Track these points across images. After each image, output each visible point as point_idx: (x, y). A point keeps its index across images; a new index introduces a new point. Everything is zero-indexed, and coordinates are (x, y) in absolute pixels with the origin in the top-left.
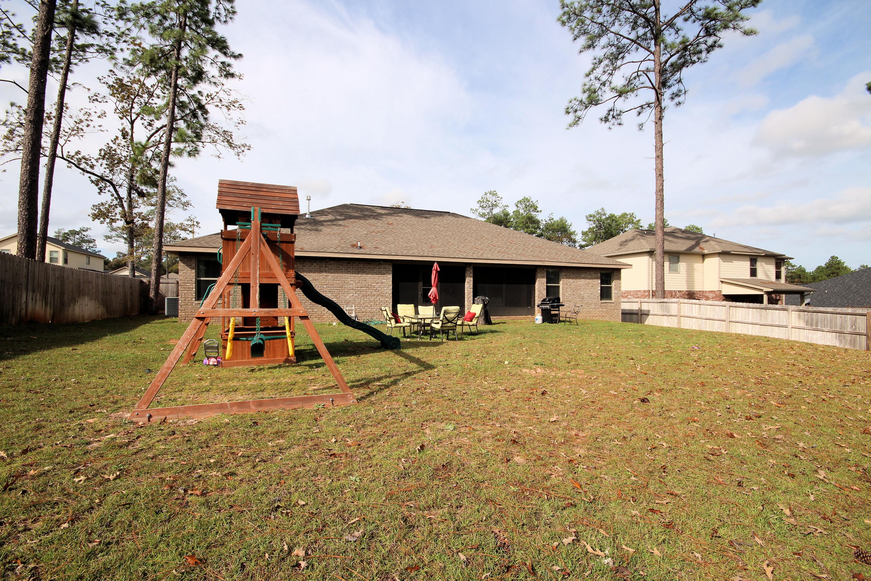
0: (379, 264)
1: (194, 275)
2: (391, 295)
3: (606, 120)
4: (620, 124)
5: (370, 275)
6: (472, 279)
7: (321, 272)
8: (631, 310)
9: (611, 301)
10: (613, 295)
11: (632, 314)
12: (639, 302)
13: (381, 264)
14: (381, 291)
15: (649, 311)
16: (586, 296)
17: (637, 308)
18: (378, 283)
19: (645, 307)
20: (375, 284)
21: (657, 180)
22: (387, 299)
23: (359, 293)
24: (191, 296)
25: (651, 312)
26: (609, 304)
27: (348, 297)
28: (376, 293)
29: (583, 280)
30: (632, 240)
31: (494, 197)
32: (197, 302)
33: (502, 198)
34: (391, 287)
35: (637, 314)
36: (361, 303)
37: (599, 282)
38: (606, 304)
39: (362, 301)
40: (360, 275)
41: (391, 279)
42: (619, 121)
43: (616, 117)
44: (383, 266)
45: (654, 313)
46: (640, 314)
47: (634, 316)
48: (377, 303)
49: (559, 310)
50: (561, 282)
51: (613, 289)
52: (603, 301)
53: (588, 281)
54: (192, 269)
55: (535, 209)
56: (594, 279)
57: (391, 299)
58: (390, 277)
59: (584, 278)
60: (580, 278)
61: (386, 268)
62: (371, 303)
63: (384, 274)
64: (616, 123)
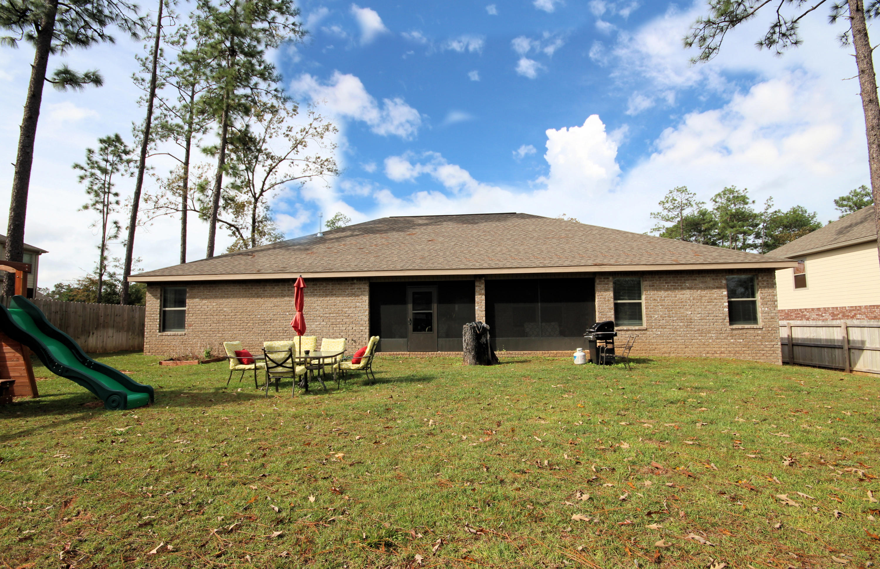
0: (352, 284)
1: (159, 305)
2: (367, 322)
3: (770, 42)
4: (796, 43)
5: (340, 298)
6: (484, 297)
7: (284, 296)
8: (831, 340)
9: (755, 326)
10: (759, 315)
11: (834, 347)
12: (843, 326)
13: (354, 284)
14: (354, 318)
15: (863, 342)
16: (697, 317)
17: (840, 337)
18: (351, 307)
19: (855, 335)
20: (347, 309)
21: (865, 110)
22: (361, 328)
23: (327, 320)
24: (155, 328)
25: (868, 345)
26: (752, 331)
27: (314, 326)
28: (348, 320)
29: (688, 292)
30: (861, 222)
31: (683, 194)
32: (160, 334)
33: (695, 194)
34: (367, 313)
35: (841, 348)
36: (330, 334)
37: (725, 293)
38: (745, 331)
39: (331, 331)
40: (328, 299)
41: (367, 301)
42: (793, 38)
43: (788, 33)
44: (356, 286)
45: (874, 346)
46: (846, 347)
47: (837, 350)
48: (350, 333)
49: (613, 343)
50: (643, 297)
51: (759, 304)
52: (734, 326)
53: (698, 293)
54: (157, 299)
55: (744, 200)
56: (714, 288)
57: (368, 328)
58: (366, 299)
59: (690, 288)
60: (682, 289)
61: (360, 289)
62: (342, 334)
63: (358, 296)
64: (789, 43)
